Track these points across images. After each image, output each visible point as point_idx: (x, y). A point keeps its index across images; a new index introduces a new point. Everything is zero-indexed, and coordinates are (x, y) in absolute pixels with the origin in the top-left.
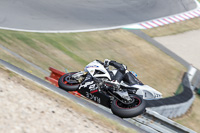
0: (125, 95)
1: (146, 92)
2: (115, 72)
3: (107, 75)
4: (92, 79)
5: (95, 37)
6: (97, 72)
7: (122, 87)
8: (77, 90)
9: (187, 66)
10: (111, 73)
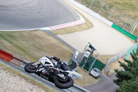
0: (62, 76)
1: (73, 75)
2: (56, 63)
3: (52, 65)
4: (44, 67)
5: (25, 34)
6: (46, 63)
7: (61, 72)
8: (35, 72)
9: (74, 50)
10: (54, 64)
